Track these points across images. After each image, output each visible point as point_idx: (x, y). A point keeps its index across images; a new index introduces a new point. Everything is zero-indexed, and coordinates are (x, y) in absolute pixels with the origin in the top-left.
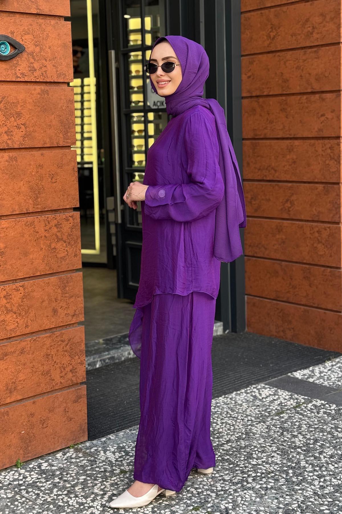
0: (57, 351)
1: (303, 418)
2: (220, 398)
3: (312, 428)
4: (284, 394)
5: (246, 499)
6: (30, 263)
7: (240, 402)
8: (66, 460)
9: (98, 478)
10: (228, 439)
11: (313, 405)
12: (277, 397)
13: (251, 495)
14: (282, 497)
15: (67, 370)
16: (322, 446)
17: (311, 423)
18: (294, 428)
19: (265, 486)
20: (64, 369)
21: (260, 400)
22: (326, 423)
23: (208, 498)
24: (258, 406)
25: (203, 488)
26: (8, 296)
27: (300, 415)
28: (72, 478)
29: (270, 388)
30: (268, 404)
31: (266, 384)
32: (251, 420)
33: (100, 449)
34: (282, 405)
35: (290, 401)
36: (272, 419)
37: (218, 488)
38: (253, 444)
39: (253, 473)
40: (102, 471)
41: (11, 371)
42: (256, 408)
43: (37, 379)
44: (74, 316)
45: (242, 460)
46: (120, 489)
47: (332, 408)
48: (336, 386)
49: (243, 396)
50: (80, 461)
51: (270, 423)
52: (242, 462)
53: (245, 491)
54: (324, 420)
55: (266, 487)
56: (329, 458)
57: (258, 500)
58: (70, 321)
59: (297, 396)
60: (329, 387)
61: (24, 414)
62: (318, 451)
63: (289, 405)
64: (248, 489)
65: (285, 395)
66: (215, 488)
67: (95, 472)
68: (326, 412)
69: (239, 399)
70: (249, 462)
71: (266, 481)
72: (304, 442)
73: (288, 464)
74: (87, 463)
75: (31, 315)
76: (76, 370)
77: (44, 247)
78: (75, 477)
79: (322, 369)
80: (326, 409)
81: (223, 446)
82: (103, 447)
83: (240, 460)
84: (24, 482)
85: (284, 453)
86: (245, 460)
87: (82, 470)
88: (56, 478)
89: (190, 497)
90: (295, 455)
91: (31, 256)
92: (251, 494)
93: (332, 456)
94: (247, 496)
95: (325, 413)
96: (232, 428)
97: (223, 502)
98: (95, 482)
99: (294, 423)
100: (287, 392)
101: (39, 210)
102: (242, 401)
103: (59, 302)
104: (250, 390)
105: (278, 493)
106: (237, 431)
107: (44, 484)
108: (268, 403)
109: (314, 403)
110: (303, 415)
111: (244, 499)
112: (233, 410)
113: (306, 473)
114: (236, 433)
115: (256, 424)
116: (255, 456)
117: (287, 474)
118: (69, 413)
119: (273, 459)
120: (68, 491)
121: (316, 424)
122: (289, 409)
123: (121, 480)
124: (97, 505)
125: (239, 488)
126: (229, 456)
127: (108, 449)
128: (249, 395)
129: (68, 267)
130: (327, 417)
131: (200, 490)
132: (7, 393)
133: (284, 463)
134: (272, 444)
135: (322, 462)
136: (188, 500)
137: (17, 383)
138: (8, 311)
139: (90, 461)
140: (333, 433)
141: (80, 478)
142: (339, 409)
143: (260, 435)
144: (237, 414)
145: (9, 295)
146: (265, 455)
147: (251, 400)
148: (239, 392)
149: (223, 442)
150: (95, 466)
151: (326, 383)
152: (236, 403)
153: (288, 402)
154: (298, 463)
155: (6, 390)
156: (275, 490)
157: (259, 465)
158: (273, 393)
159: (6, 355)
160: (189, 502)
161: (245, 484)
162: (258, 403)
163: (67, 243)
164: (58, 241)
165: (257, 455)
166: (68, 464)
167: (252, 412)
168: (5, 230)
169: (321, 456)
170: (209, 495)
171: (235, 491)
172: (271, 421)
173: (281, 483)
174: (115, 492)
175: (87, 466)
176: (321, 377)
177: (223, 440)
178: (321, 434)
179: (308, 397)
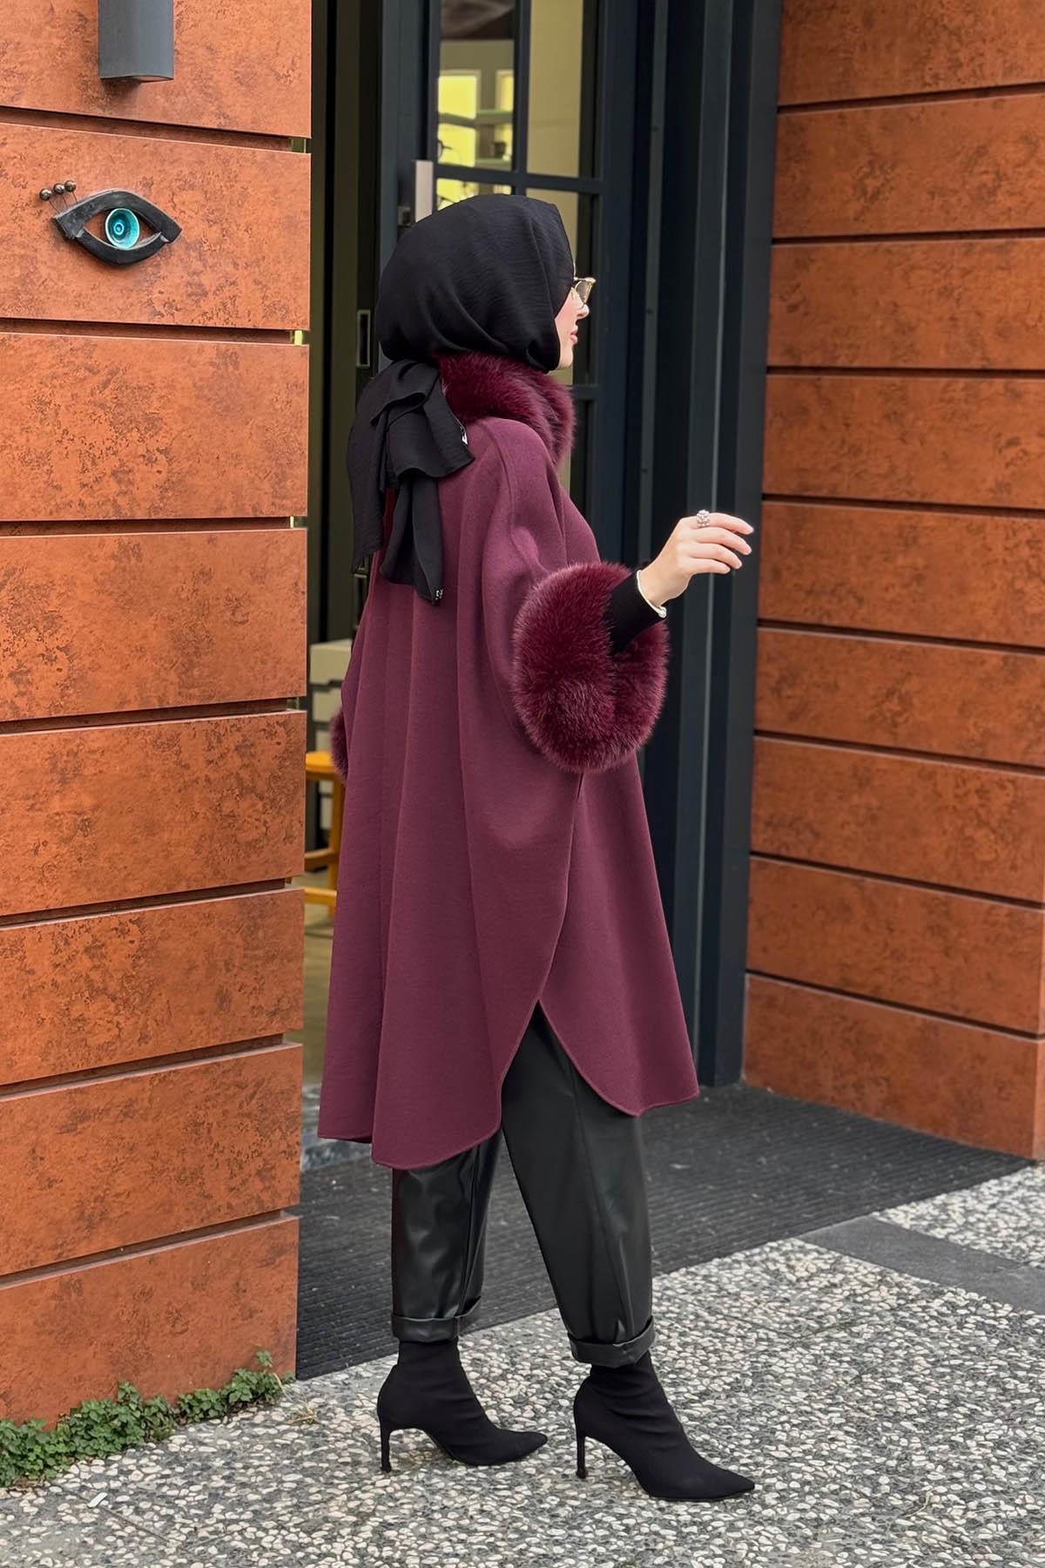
0: (225, 1113)
1: (917, 1339)
2: (674, 1275)
3: (943, 1366)
4: (862, 1271)
5: (763, 1549)
6: (162, 854)
7: (732, 1289)
8: (237, 1428)
9: (336, 1481)
10: (702, 1388)
11: (947, 1303)
12: (840, 1277)
13: (775, 1538)
14: (863, 1545)
15: (246, 1170)
16: (970, 1416)
17: (941, 1352)
18: (892, 1365)
19: (814, 1515)
20: (241, 1168)
21: (790, 1283)
22: (982, 1354)
23: (655, 1541)
24: (787, 1300)
25: (639, 1515)
26: (95, 948)
27: (909, 1329)
28: (260, 1478)
29: (818, 1252)
30: (813, 1296)
31: (807, 1241)
32: (768, 1340)
33: (333, 1402)
34: (855, 1302)
35: (878, 1289)
36: (829, 1339)
37: (680, 1518)
38: (774, 1404)
39: (779, 1480)
40: (346, 1464)
41: (96, 1164)
42: (780, 1307)
43: (166, 1191)
44: (274, 1013)
45: (746, 1447)
46: (402, 1511)
47: (1002, 1313)
48: (1012, 1253)
49: (741, 1272)
50: (281, 1434)
51: (823, 1349)
52: (746, 1451)
53: (759, 1528)
54: (978, 1347)
55: (818, 1520)
56: (993, 1449)
57: (795, 1550)
58: (263, 1029)
59: (900, 1276)
60: (991, 1255)
61: (123, 1290)
62: (959, 1429)
63: (878, 1302)
64: (765, 1524)
65: (865, 1272)
66: (673, 1518)
67: (326, 1465)
68: (983, 1323)
69: (729, 1279)
70: (765, 1451)
71: (817, 1504)
72: (920, 1404)
73: (877, 1461)
74: (298, 1438)
75: (157, 1006)
76: (273, 1172)
77: (203, 810)
78: (270, 1475)
79: (971, 1203)
80: (982, 1316)
81: (691, 1408)
82: (344, 1399)
83: (740, 1446)
84: (125, 1484)
85: (863, 1430)
86: (755, 1446)
87: (288, 1459)
88: (215, 1477)
89: (604, 1537)
90: (895, 1438)
91: (166, 836)
92: (775, 1535)
93: (999, 1444)
94: (763, 1540)
95: (980, 1326)
96: (714, 1359)
97: (696, 1555)
98: (329, 1491)
99: (891, 1352)
100: (868, 1264)
101: (195, 703)
102: (737, 1284)
103: (235, 971)
104: (760, 1254)
105: (850, 1536)
106: (730, 1367)
107: (184, 1492)
108: (813, 1293)
109: (949, 1297)
110: (918, 1332)
111: (755, 1548)
112: (711, 1311)
113: (928, 1487)
114: (725, 1373)
115: (783, 1350)
116: (782, 1436)
117: (876, 1487)
118: (249, 1295)
119: (833, 1447)
120: (253, 1511)
121: (955, 1357)
122: (877, 1314)
123: (402, 1489)
124: (343, 1551)
125: (742, 1520)
126: (709, 1434)
127: (357, 1403)
128: (756, 1269)
129: (267, 872)
130: (985, 1339)
131: (631, 1522)
132: (79, 1228)
133: (866, 1459)
134: (831, 1405)
135: (972, 1457)
136: (599, 1544)
137: (110, 1199)
138: (95, 992)
139: (310, 1433)
140: (1004, 1383)
141: (284, 1478)
142: (1022, 1316)
143: (795, 1380)
144: (723, 1322)
145: (100, 947)
146: (811, 1433)
147: (765, 1283)
148: (727, 1260)
149: (687, 1395)
150: (325, 1448)
151: (983, 1244)
152: (721, 1289)
153: (871, 1294)
154: (906, 1457)
155: (79, 1219)
156: (842, 1527)
157: (795, 1460)
158: (828, 1267)
159: (84, 1117)
160: (601, 1549)
161: (757, 1508)
162: (785, 1291)
163: (265, 801)
164: (241, 795)
165: (788, 1435)
166: (246, 1439)
167: (770, 1318)
168: (97, 756)
169: (968, 1442)
170: (657, 1533)
171: (731, 1527)
172: (826, 1344)
173: (857, 1508)
174: (389, 1518)
175: (302, 1447)
176: (967, 1226)
177: (689, 1391)
178: (969, 1383)
179: (932, 1280)
